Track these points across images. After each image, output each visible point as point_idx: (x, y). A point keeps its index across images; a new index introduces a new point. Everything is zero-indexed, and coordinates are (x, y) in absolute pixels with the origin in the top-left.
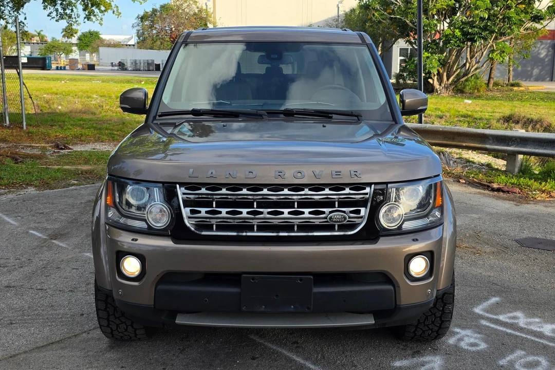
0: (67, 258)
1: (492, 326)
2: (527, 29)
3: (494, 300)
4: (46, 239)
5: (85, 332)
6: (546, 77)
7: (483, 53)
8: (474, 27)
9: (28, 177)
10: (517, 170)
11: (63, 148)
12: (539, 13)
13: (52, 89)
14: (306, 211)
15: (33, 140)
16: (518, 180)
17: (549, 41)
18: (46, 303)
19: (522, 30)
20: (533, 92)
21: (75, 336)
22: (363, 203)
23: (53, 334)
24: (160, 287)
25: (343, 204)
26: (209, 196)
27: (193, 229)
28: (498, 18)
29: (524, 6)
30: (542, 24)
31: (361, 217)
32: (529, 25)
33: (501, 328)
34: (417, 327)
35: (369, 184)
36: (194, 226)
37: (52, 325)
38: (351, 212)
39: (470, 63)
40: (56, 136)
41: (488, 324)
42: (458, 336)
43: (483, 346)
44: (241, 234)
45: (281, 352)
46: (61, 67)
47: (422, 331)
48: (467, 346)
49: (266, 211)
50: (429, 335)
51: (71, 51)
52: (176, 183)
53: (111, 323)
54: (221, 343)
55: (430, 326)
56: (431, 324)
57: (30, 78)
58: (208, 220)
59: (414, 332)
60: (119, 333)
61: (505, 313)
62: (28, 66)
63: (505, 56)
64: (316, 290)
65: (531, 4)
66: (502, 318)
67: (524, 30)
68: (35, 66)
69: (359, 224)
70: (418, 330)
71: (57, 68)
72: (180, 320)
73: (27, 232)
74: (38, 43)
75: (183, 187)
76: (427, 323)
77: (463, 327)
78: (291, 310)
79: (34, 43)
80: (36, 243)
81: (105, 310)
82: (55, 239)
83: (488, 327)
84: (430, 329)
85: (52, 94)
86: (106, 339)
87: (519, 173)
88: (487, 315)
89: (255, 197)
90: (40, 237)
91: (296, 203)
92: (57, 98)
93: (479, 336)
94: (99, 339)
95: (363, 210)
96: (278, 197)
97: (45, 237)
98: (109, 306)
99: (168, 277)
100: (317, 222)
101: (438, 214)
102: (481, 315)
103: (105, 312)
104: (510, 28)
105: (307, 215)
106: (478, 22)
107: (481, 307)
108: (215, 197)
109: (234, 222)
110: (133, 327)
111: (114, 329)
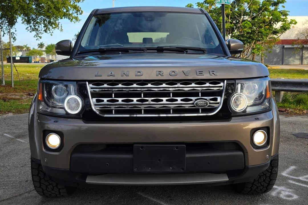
0: (23, 148)
1: (297, 183)
2: (270, 38)
3: (292, 168)
4: (13, 138)
5: (27, 192)
6: (280, 62)
7: (249, 50)
8: (244, 37)
9: (10, 108)
10: (281, 100)
11: (32, 95)
12: (276, 30)
13: (31, 71)
14: (179, 99)
15: (16, 92)
16: (283, 105)
17: (280, 45)
18: (4, 174)
19: (268, 38)
20: (275, 69)
21: (20, 195)
22: (219, 93)
23: (5, 194)
24: (73, 156)
25: (204, 94)
26: (110, 89)
27: (98, 113)
28: (256, 32)
29: (268, 27)
30: (277, 35)
31: (218, 103)
32: (271, 36)
33: (304, 185)
34: (253, 184)
35: (223, 80)
36: (99, 111)
37: (6, 188)
38: (211, 100)
39: (242, 55)
40: (29, 90)
41: (294, 182)
42: (277, 191)
43: (295, 197)
44: (132, 116)
45: (159, 203)
46: (37, 62)
47: (256, 187)
48: (285, 197)
49: (150, 99)
50: (261, 190)
51: (42, 54)
52: (86, 81)
53: (42, 184)
54: (118, 198)
55: (262, 183)
56: (262, 182)
57: (21, 66)
58: (109, 106)
59: (251, 188)
60: (48, 192)
61: (302, 176)
62: (20, 61)
63: (260, 51)
64: (187, 156)
65: (272, 26)
66: (301, 178)
67: (269, 38)
68: (24, 61)
69: (217, 108)
70: (254, 186)
71: (35, 62)
72: (89, 180)
73: (3, 135)
74: (26, 51)
75: (91, 84)
76: (260, 181)
77: (278, 185)
78: (170, 171)
79: (23, 51)
80: (6, 141)
81: (38, 175)
82: (19, 138)
83: (294, 184)
84: (262, 185)
85: (31, 73)
86: (40, 197)
87: (282, 101)
88: (291, 177)
89: (142, 89)
90: (9, 137)
91: (171, 94)
92: (34, 75)
93: (291, 190)
94: (36, 197)
95: (219, 98)
96: (159, 89)
97: (13, 137)
98: (40, 172)
99: (80, 148)
100: (187, 106)
101: (267, 104)
102: (287, 177)
103: (37, 177)
104: (262, 37)
105: (179, 102)
106: (246, 35)
107: (285, 172)
108: (114, 90)
109: (128, 107)
110: (57, 187)
111: (44, 189)
